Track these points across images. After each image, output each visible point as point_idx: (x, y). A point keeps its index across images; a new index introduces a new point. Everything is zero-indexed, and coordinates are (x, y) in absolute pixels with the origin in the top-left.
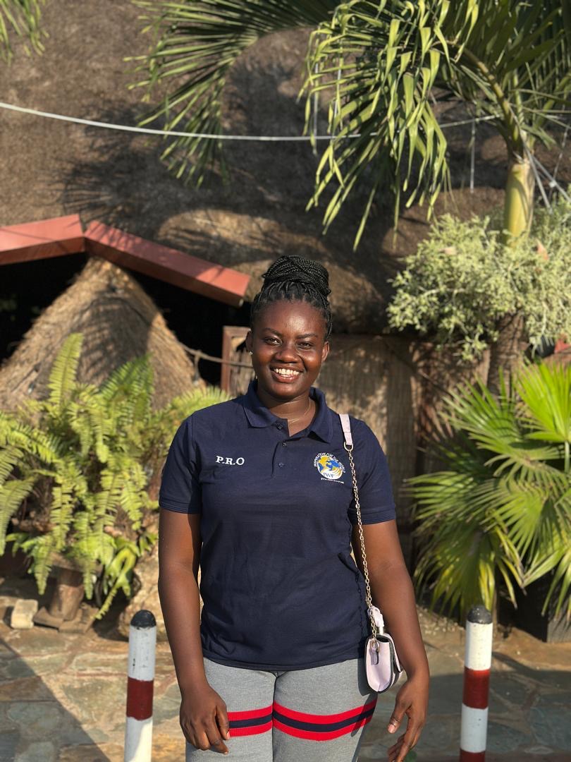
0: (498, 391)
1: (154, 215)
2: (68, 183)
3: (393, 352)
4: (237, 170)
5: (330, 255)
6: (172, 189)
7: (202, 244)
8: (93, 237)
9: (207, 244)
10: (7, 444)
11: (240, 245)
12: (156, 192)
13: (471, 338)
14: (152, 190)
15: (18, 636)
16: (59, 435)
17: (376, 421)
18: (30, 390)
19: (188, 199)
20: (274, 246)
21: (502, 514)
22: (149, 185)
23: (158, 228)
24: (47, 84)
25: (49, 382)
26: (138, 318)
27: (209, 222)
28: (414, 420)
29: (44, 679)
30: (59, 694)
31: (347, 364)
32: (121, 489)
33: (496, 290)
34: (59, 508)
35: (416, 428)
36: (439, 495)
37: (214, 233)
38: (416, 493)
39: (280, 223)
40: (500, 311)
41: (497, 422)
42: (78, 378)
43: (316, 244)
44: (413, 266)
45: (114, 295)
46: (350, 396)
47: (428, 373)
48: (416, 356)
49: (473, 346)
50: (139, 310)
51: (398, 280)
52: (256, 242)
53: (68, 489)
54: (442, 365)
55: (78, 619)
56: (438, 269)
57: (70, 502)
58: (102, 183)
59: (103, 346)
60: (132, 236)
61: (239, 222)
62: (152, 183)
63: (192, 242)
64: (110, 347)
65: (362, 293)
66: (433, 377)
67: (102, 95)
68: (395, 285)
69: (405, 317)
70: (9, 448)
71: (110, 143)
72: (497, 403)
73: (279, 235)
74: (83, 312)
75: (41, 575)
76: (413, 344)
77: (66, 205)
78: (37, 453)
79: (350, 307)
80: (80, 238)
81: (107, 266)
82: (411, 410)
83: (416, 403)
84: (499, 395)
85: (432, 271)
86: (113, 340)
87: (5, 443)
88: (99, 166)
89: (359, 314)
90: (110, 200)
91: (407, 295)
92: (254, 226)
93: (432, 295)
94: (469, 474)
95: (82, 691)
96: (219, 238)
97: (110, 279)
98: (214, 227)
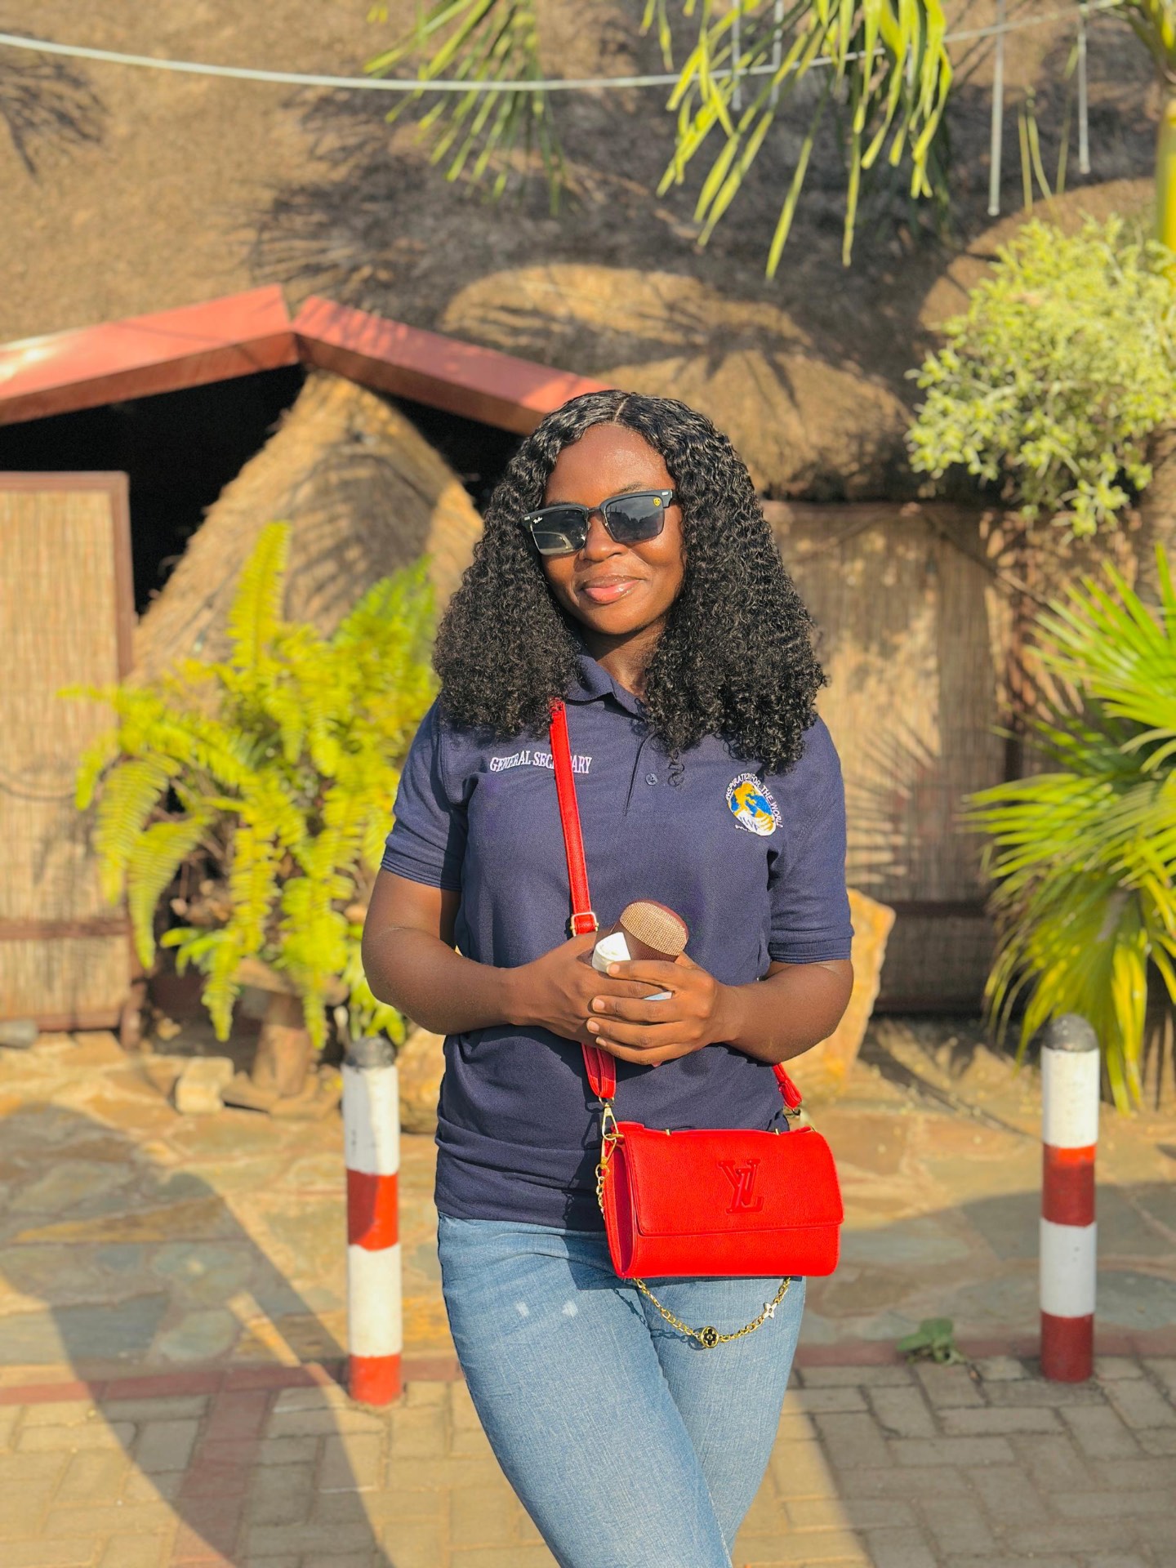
0: (1157, 596)
1: (438, 279)
2: (263, 227)
3: (944, 537)
4: (613, 179)
5: (807, 340)
6: (478, 226)
7: (536, 333)
8: (309, 329)
9: (546, 333)
10: (149, 749)
11: (617, 332)
12: (442, 235)
13: (1092, 485)
14: (434, 231)
15: (191, 1126)
16: (251, 730)
17: (915, 686)
18: (198, 647)
19: (510, 245)
20: (688, 330)
21: (1159, 850)
22: (429, 222)
23: (445, 306)
24: (228, 32)
25: (230, 625)
26: (410, 493)
27: (549, 287)
28: (997, 679)
29: (231, 1202)
30: (255, 1228)
31: (847, 568)
32: (365, 824)
33: (1134, 372)
34: (248, 870)
35: (1002, 695)
36: (1039, 824)
37: (561, 311)
38: (988, 822)
39: (701, 279)
40: (1144, 418)
41: (1158, 664)
42: (287, 615)
43: (779, 320)
44: (962, 340)
45: (359, 449)
46: (856, 636)
47: (1024, 578)
48: (996, 543)
49: (1097, 501)
50: (411, 477)
51: (930, 372)
52: (649, 323)
53: (265, 831)
54: (1054, 560)
55: (309, 1093)
56: (1013, 339)
57: (270, 858)
58: (334, 223)
59: (336, 551)
60: (389, 323)
61: (616, 287)
62: (436, 217)
63: (515, 331)
64: (353, 553)
65: (873, 416)
66: (1034, 586)
67: (338, 47)
68: (922, 383)
69: (945, 450)
70: (151, 757)
71: (352, 141)
72: (1158, 625)
73: (700, 307)
74: (296, 487)
75: (218, 1001)
76: (988, 516)
77: (258, 272)
78: (209, 766)
79: (847, 446)
80: (285, 334)
81: (344, 390)
82: (989, 659)
83: (1001, 641)
84: (1160, 605)
85: (996, 345)
86: (359, 539)
87: (142, 746)
88: (328, 187)
89: (867, 460)
90: (349, 257)
91: (948, 402)
92: (647, 292)
93: (1004, 398)
94: (1102, 777)
95: (303, 1222)
96: (571, 320)
97: (351, 417)
98: (561, 296)
